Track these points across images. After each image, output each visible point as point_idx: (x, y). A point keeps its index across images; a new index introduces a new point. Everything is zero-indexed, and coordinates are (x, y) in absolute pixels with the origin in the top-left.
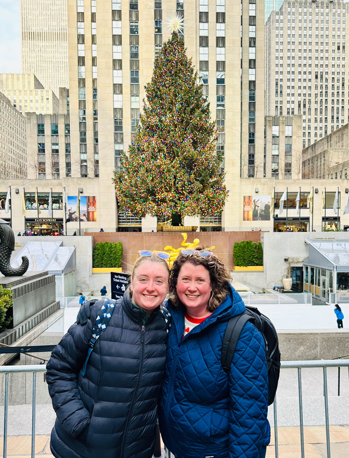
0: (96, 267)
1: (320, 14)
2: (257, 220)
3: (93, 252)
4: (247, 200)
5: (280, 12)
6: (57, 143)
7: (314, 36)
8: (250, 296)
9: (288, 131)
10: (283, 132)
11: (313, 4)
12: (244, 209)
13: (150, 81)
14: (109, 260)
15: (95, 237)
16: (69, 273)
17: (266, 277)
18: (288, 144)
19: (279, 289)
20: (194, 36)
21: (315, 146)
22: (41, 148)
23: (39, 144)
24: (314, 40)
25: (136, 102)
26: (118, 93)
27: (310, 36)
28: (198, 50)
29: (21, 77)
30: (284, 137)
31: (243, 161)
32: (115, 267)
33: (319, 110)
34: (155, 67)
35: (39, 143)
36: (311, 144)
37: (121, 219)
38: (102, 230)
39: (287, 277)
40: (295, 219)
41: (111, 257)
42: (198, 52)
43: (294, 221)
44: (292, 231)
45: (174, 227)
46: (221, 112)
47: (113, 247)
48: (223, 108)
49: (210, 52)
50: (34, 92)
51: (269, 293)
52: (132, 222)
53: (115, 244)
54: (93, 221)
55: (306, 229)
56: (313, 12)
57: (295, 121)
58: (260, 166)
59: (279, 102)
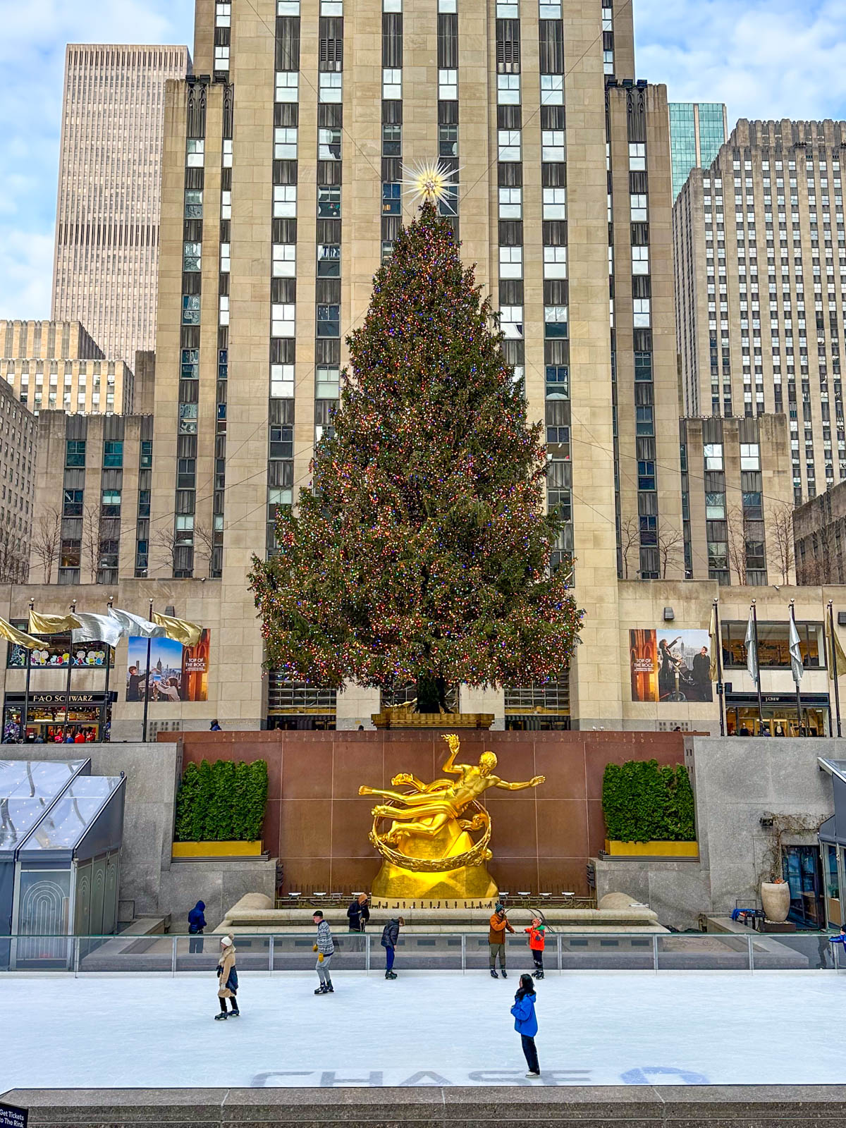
0: (185, 840)
1: (817, 175)
2: (674, 699)
3: (179, 791)
4: (640, 642)
5: (712, 172)
6: (118, 488)
7: (805, 227)
8: (660, 940)
9: (749, 457)
10: (735, 460)
11: (798, 151)
12: (633, 668)
13: (361, 324)
14: (223, 819)
15: (189, 747)
16: (97, 858)
17: (708, 877)
18: (750, 492)
19: (750, 919)
20: (486, 220)
21: (829, 500)
22: (72, 502)
23: (67, 491)
24: (807, 236)
25: (328, 382)
26: (283, 361)
27: (796, 226)
28: (495, 253)
29: (45, 330)
30: (738, 474)
31: (624, 535)
32: (241, 839)
33: (832, 405)
34: (377, 291)
35: (68, 487)
36: (818, 495)
37: (277, 694)
38: (215, 724)
39: (773, 880)
40: (785, 698)
41: (232, 807)
42: (495, 258)
43: (785, 704)
44: (782, 735)
45: (423, 716)
46: (558, 406)
47: (238, 774)
48: (564, 397)
49: (528, 258)
50: (76, 367)
51: (721, 930)
52: (309, 702)
53: (246, 768)
54: (197, 699)
55: (821, 727)
56: (798, 169)
57: (767, 432)
58: (675, 549)
59: (721, 388)
